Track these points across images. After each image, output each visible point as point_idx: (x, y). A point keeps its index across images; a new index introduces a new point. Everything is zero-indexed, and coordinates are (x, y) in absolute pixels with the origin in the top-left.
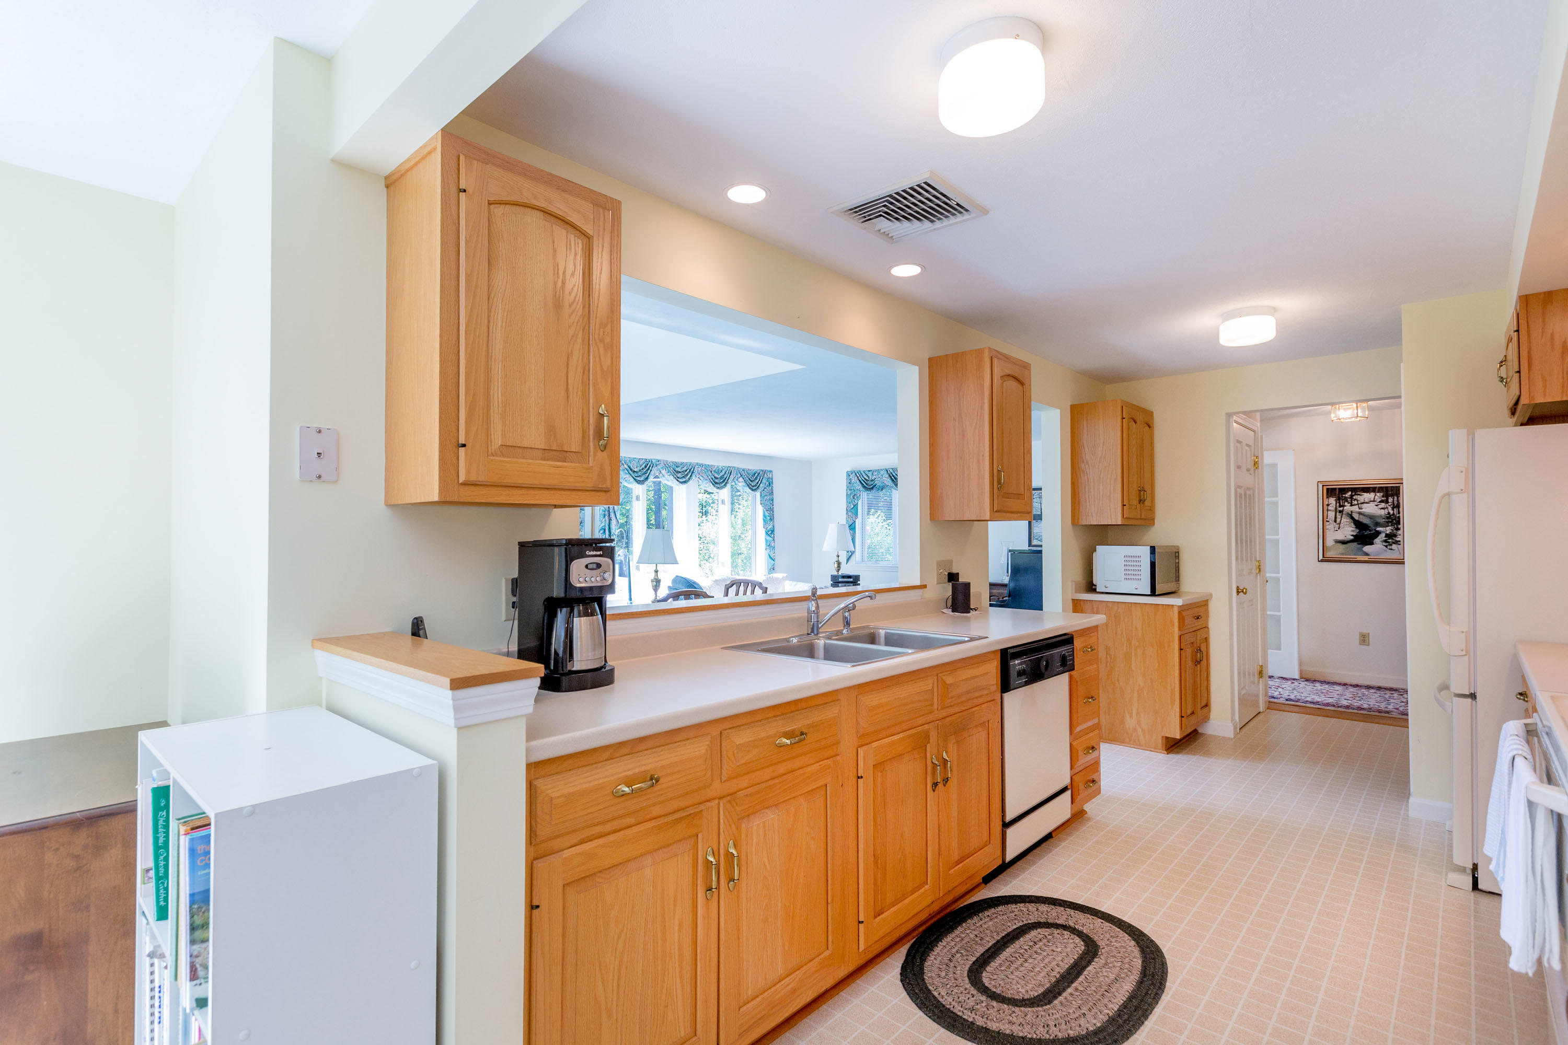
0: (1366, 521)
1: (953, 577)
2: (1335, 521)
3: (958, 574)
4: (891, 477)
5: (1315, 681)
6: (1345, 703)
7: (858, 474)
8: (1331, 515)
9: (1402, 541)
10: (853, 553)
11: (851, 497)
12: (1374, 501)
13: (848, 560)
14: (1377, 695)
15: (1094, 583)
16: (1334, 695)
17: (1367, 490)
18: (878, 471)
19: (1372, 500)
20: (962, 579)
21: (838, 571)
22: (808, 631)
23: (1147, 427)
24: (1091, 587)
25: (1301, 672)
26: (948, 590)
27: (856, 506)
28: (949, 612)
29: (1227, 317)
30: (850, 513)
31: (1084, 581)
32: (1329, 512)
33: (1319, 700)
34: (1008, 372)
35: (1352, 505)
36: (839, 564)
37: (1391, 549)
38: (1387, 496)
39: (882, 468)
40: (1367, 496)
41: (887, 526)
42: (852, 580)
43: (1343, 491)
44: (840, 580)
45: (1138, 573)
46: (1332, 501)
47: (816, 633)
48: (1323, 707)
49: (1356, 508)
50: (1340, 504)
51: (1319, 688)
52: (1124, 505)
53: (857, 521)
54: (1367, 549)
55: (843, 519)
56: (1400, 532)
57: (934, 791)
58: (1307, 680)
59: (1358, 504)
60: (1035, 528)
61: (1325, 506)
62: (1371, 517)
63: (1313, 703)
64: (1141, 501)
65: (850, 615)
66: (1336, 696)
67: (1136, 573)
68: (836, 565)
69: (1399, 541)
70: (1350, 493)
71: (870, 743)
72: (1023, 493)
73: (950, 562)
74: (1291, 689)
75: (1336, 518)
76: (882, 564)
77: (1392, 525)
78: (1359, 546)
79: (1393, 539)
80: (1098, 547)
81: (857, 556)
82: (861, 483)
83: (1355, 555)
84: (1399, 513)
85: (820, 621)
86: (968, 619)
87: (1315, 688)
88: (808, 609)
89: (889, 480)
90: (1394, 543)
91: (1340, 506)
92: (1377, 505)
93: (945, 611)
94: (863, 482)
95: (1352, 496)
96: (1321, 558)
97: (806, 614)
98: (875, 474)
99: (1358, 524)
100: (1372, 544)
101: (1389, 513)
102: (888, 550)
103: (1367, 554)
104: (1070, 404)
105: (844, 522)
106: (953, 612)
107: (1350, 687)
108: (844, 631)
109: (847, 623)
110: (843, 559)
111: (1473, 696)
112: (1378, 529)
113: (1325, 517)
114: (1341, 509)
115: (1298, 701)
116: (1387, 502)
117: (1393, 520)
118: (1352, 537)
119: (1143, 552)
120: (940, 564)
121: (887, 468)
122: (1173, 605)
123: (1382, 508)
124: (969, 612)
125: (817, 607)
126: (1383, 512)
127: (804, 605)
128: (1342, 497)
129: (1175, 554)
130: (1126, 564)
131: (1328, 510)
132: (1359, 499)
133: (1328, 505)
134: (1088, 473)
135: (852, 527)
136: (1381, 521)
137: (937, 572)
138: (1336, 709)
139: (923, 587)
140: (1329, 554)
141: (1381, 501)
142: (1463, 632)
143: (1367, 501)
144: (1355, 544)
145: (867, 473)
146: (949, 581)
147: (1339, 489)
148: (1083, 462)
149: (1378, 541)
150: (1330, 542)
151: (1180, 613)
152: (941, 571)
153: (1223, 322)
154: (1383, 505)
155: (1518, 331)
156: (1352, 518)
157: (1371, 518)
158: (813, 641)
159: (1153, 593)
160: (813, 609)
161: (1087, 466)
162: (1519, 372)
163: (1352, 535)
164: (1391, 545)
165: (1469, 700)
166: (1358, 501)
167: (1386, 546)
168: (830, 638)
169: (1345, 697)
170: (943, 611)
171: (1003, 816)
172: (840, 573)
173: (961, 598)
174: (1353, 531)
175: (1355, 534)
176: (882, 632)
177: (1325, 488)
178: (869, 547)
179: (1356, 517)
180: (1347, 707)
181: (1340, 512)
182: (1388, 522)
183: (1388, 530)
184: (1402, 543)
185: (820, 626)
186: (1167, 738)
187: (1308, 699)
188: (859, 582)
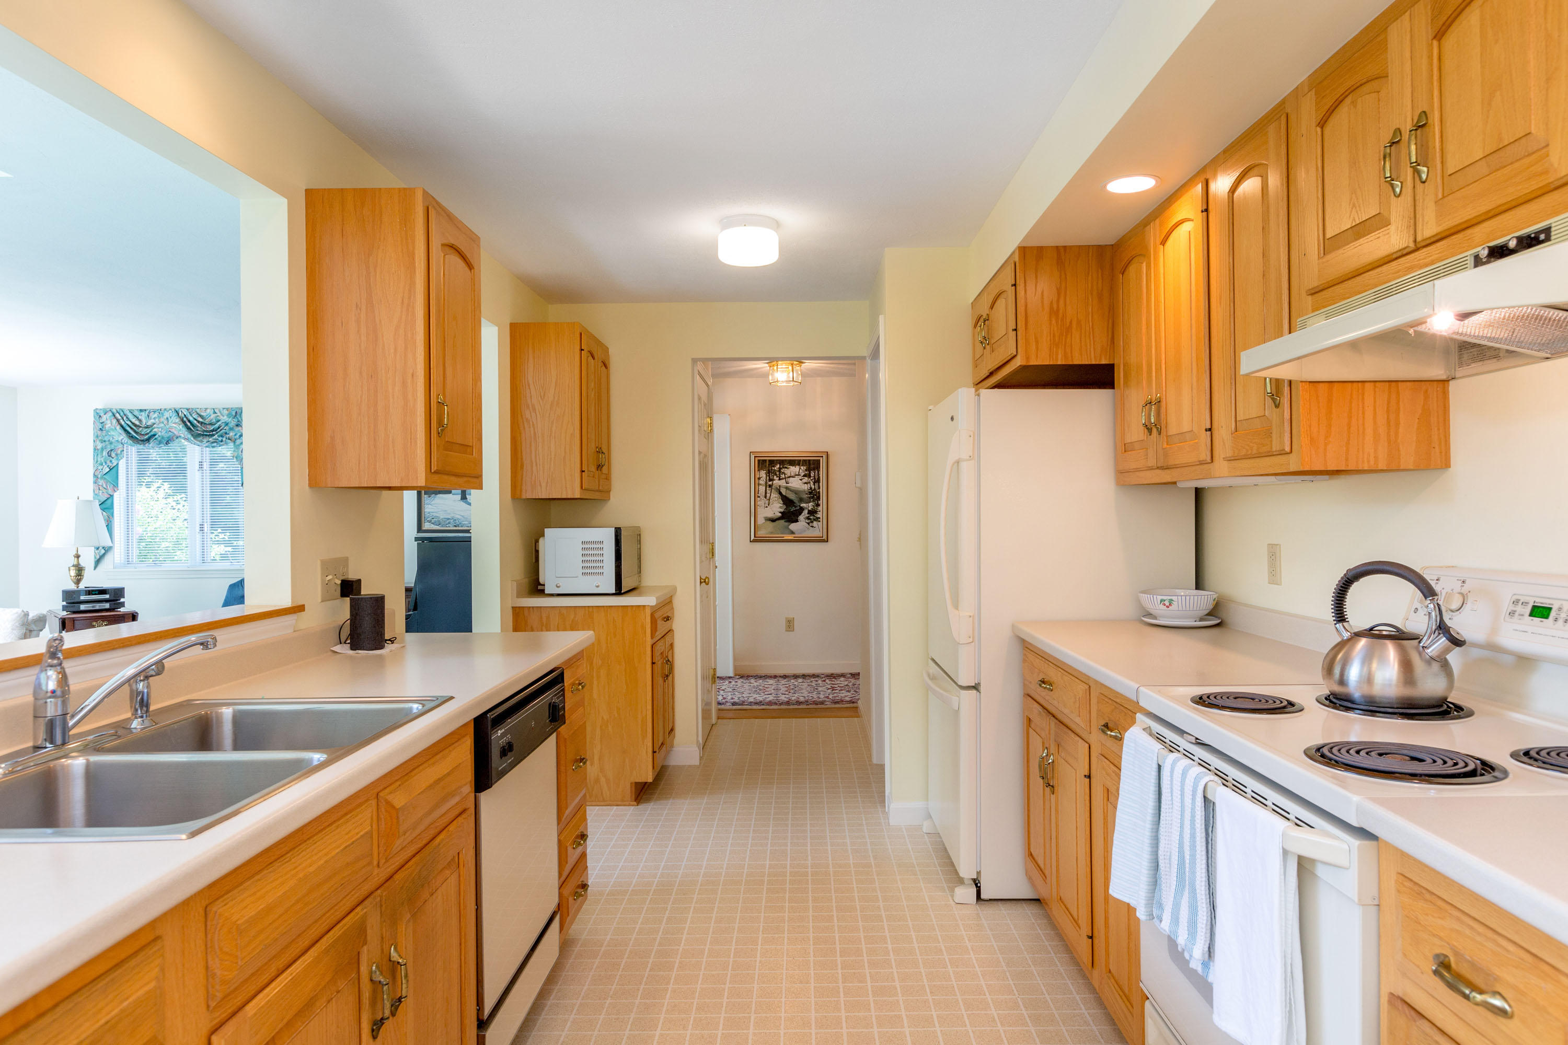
0: (792, 496)
1: (349, 588)
2: (766, 497)
3: (359, 581)
4: (184, 422)
5: (748, 676)
6: (783, 698)
7: (118, 415)
8: (762, 489)
9: (821, 518)
10: (107, 550)
11: (105, 453)
12: (799, 475)
13: (98, 562)
14: (805, 685)
15: (541, 581)
16: (771, 692)
17: (792, 463)
18: (160, 411)
19: (797, 473)
20: (366, 590)
21: (78, 582)
22: (35, 738)
23: (604, 367)
24: (536, 588)
25: (735, 668)
26: (343, 609)
27: (114, 469)
28: (345, 649)
29: (727, 223)
30: (101, 482)
31: (527, 580)
32: (760, 487)
33: (761, 699)
34: (452, 241)
35: (780, 479)
36: (80, 571)
37: (812, 527)
38: (809, 470)
39: (168, 407)
40: (794, 470)
41: (174, 504)
42: (107, 596)
43: (772, 463)
44: (83, 598)
45: (600, 565)
46: (763, 474)
47: (59, 740)
48: (768, 707)
49: (783, 483)
50: (769, 477)
51: (755, 684)
52: (583, 471)
53: (116, 495)
54: (793, 526)
55: (87, 490)
56: (820, 508)
57: (375, 1037)
58: (742, 677)
59: (785, 478)
60: (426, 506)
61: (756, 479)
62: (796, 492)
63: (756, 703)
64: (599, 467)
65: (148, 687)
66: (773, 691)
67: (598, 565)
68: (73, 573)
69: (819, 518)
70: (778, 466)
71: (240, 1009)
72: (471, 444)
73: (345, 561)
74: (731, 690)
75: (766, 493)
76: (167, 566)
77: (813, 501)
78: (787, 524)
79: (814, 516)
80: (547, 531)
81: (118, 555)
82: (125, 430)
83: (782, 534)
84: (819, 488)
85: (70, 710)
86: (381, 659)
87: (751, 685)
88: (37, 687)
89: (181, 426)
90: (815, 520)
91: (771, 480)
92: (801, 480)
93: (338, 648)
94: (128, 429)
95: (780, 469)
96: (753, 538)
97: (30, 698)
98: (153, 415)
99: (786, 501)
100: (797, 521)
101: (811, 488)
102: (177, 543)
103: (793, 533)
104: (509, 322)
105: (90, 496)
106: (352, 649)
107: (780, 679)
108: (136, 724)
109: (142, 703)
110: (87, 561)
111: (976, 687)
112: (802, 505)
113: (757, 492)
114: (771, 483)
115: (742, 703)
116: (810, 476)
117: (814, 495)
118: (780, 514)
119: (606, 536)
120: (327, 566)
121: (177, 407)
122: (644, 606)
123: (805, 483)
124: (382, 647)
125: (64, 680)
126: (806, 487)
127: (27, 676)
128: (772, 469)
129: (638, 537)
130: (584, 552)
131: (759, 484)
132: (786, 472)
133: (759, 479)
134: (535, 423)
135: (106, 506)
136: (805, 496)
137: (323, 581)
138: (779, 707)
139: (298, 609)
140: (761, 533)
141: (805, 476)
142: (970, 616)
143: (792, 475)
144: (782, 521)
145: (136, 413)
146: (344, 594)
147: (769, 460)
148: (528, 407)
149: (801, 518)
150: (761, 521)
151: (652, 615)
152: (330, 577)
153: (721, 231)
154: (806, 479)
155: (1015, 285)
156: (780, 493)
157: (796, 494)
158: (52, 764)
159: (619, 591)
160: (52, 685)
161: (533, 414)
162: (1016, 330)
163: (780, 512)
164: (812, 522)
165: (974, 692)
166: (785, 474)
167: (809, 524)
168: (99, 750)
169: (781, 691)
170: (334, 649)
171: (478, 1010)
172: (82, 586)
173: (367, 623)
174: (781, 507)
175: (782, 510)
176: (227, 713)
177: (757, 459)
178: (141, 540)
179: (783, 491)
180: (788, 703)
181: (770, 486)
182: (810, 498)
183: (810, 506)
184: (821, 520)
185: (71, 723)
186: (636, 783)
187: (751, 700)
188: (122, 600)
